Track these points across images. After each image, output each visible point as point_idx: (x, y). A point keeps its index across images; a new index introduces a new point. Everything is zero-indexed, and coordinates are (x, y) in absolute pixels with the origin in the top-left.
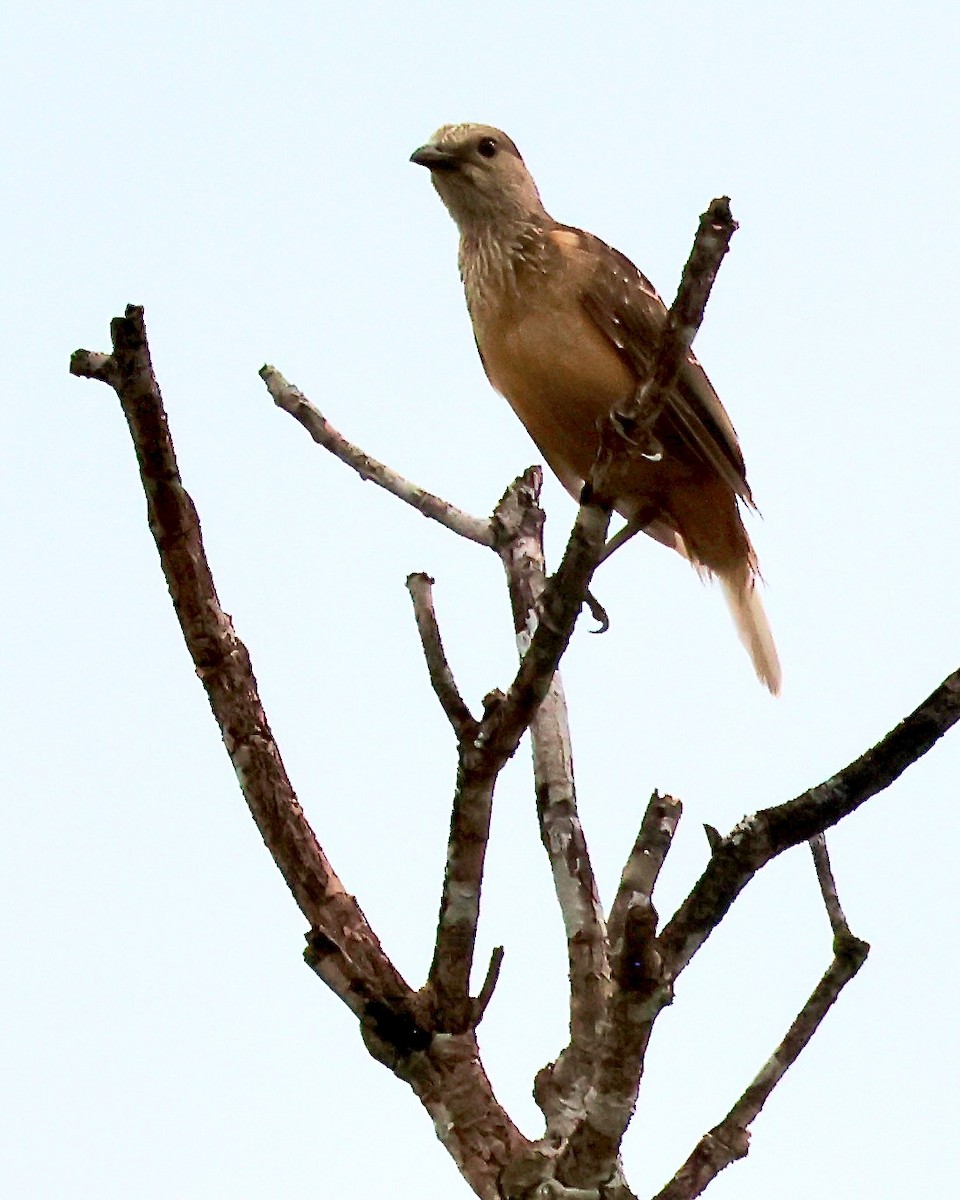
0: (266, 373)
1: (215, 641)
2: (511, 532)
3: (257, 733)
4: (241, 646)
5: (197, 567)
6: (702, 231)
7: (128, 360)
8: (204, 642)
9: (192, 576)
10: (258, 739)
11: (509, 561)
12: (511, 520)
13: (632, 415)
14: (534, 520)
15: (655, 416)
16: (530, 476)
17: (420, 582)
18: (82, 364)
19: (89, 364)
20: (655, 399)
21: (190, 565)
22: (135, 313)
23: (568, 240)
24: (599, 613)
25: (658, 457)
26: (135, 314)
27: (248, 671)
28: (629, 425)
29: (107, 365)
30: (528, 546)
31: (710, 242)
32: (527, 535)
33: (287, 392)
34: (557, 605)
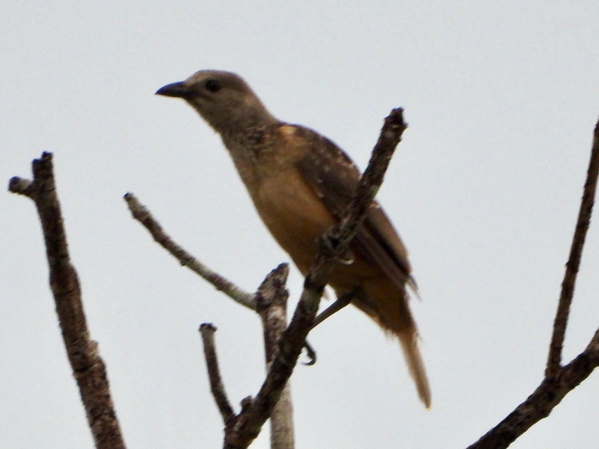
0: (129, 198)
1: (84, 357)
2: (267, 302)
3: (106, 414)
4: (100, 361)
5: (76, 312)
6: (386, 128)
7: (41, 185)
8: (78, 357)
9: (73, 317)
10: (107, 418)
11: (265, 320)
12: (268, 295)
13: (337, 236)
14: (281, 296)
15: (350, 238)
16: (282, 270)
17: (207, 330)
18: (16, 186)
19: (19, 186)
20: (352, 227)
21: (72, 311)
22: (47, 156)
23: (289, 131)
24: (312, 354)
25: (350, 262)
26: (47, 158)
27: (104, 376)
28: (335, 242)
29: (30, 187)
30: (277, 312)
31: (390, 134)
32: (277, 305)
33: (139, 210)
34: (287, 348)
